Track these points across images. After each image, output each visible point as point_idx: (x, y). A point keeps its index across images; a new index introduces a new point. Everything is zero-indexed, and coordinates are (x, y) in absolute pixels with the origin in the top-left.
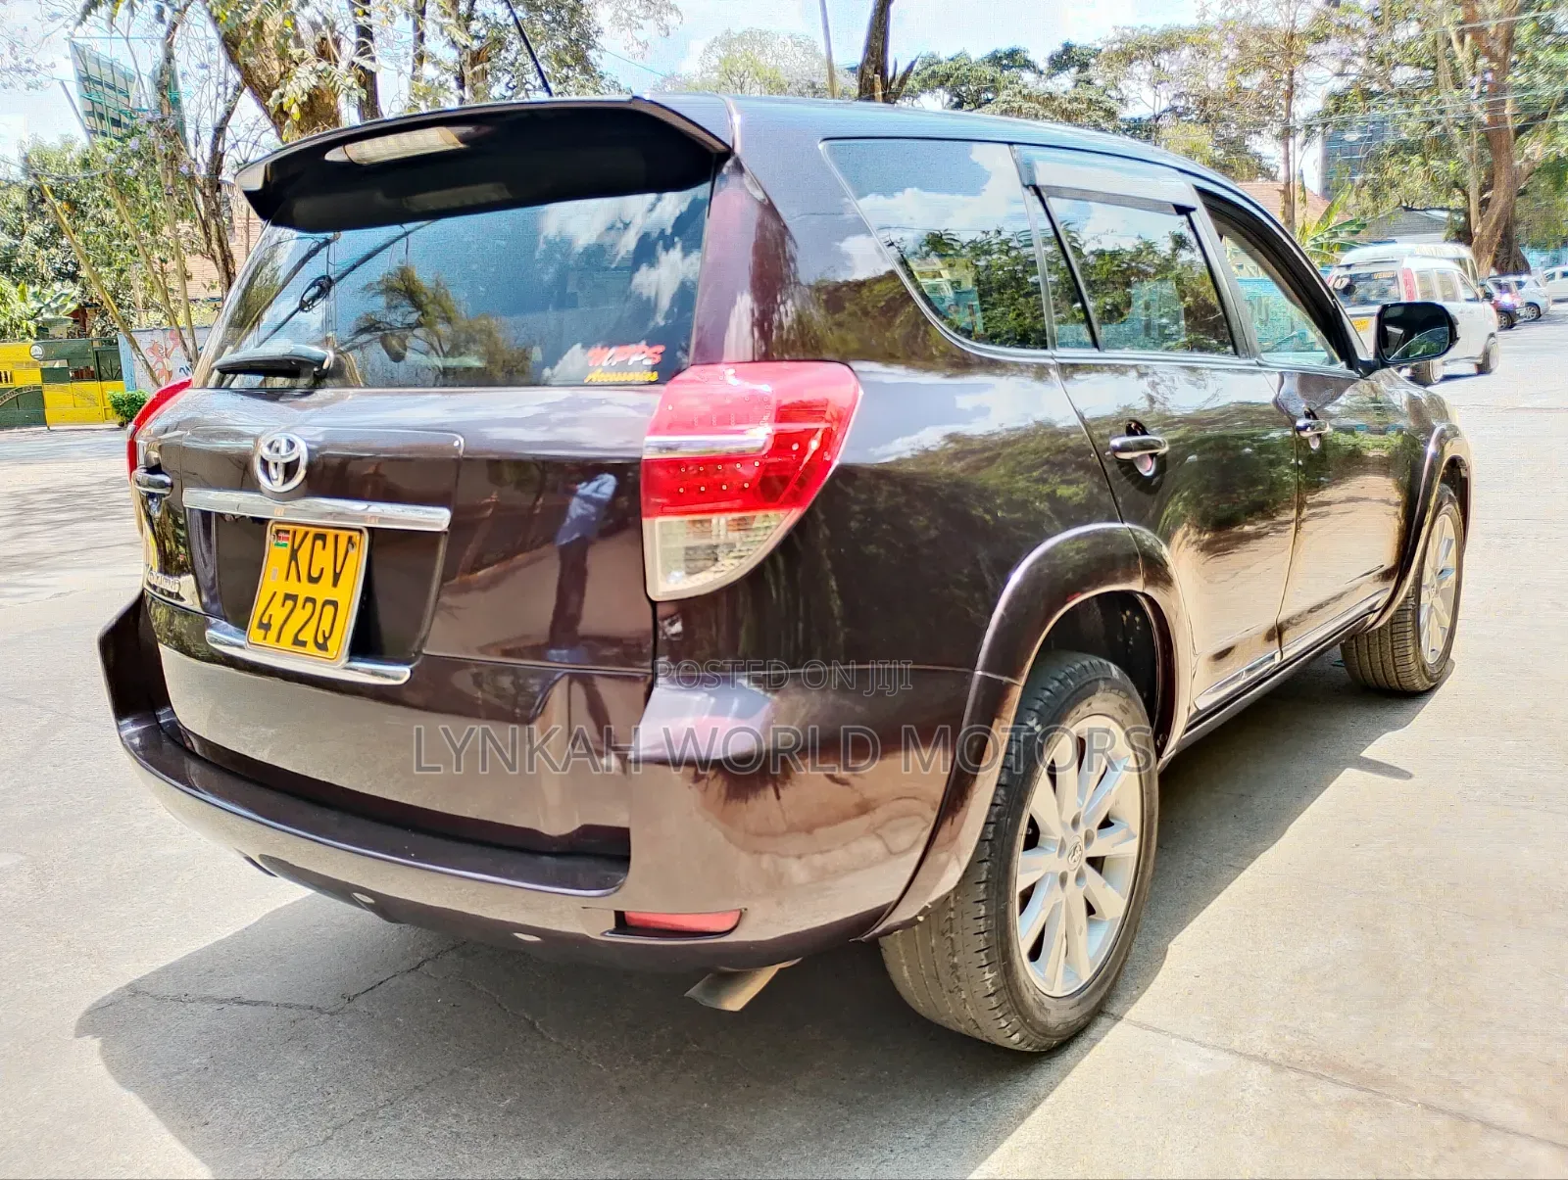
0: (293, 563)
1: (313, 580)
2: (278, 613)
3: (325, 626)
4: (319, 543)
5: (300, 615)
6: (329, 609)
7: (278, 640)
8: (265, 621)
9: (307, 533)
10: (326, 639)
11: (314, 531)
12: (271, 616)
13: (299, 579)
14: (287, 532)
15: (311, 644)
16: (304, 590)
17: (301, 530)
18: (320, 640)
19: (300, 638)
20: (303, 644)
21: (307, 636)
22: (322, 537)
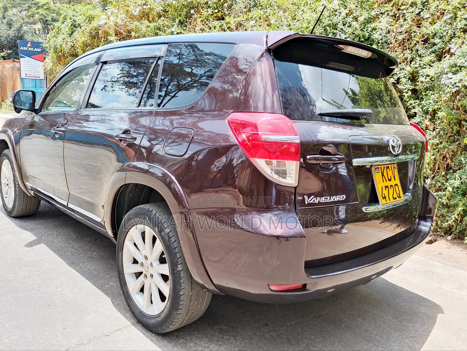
0: (383, 177)
1: (390, 180)
2: (386, 192)
3: (398, 191)
4: (388, 169)
5: (391, 191)
6: (396, 187)
7: (390, 200)
8: (384, 196)
9: (384, 167)
10: (399, 195)
11: (385, 166)
12: (384, 194)
13: (387, 181)
14: (378, 168)
15: (397, 197)
16: (389, 184)
17: (382, 167)
18: (399, 196)
19: (394, 197)
20: (396, 198)
21: (395, 196)
22: (388, 168)
